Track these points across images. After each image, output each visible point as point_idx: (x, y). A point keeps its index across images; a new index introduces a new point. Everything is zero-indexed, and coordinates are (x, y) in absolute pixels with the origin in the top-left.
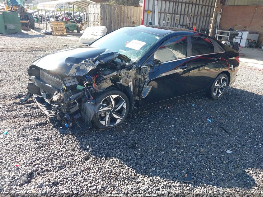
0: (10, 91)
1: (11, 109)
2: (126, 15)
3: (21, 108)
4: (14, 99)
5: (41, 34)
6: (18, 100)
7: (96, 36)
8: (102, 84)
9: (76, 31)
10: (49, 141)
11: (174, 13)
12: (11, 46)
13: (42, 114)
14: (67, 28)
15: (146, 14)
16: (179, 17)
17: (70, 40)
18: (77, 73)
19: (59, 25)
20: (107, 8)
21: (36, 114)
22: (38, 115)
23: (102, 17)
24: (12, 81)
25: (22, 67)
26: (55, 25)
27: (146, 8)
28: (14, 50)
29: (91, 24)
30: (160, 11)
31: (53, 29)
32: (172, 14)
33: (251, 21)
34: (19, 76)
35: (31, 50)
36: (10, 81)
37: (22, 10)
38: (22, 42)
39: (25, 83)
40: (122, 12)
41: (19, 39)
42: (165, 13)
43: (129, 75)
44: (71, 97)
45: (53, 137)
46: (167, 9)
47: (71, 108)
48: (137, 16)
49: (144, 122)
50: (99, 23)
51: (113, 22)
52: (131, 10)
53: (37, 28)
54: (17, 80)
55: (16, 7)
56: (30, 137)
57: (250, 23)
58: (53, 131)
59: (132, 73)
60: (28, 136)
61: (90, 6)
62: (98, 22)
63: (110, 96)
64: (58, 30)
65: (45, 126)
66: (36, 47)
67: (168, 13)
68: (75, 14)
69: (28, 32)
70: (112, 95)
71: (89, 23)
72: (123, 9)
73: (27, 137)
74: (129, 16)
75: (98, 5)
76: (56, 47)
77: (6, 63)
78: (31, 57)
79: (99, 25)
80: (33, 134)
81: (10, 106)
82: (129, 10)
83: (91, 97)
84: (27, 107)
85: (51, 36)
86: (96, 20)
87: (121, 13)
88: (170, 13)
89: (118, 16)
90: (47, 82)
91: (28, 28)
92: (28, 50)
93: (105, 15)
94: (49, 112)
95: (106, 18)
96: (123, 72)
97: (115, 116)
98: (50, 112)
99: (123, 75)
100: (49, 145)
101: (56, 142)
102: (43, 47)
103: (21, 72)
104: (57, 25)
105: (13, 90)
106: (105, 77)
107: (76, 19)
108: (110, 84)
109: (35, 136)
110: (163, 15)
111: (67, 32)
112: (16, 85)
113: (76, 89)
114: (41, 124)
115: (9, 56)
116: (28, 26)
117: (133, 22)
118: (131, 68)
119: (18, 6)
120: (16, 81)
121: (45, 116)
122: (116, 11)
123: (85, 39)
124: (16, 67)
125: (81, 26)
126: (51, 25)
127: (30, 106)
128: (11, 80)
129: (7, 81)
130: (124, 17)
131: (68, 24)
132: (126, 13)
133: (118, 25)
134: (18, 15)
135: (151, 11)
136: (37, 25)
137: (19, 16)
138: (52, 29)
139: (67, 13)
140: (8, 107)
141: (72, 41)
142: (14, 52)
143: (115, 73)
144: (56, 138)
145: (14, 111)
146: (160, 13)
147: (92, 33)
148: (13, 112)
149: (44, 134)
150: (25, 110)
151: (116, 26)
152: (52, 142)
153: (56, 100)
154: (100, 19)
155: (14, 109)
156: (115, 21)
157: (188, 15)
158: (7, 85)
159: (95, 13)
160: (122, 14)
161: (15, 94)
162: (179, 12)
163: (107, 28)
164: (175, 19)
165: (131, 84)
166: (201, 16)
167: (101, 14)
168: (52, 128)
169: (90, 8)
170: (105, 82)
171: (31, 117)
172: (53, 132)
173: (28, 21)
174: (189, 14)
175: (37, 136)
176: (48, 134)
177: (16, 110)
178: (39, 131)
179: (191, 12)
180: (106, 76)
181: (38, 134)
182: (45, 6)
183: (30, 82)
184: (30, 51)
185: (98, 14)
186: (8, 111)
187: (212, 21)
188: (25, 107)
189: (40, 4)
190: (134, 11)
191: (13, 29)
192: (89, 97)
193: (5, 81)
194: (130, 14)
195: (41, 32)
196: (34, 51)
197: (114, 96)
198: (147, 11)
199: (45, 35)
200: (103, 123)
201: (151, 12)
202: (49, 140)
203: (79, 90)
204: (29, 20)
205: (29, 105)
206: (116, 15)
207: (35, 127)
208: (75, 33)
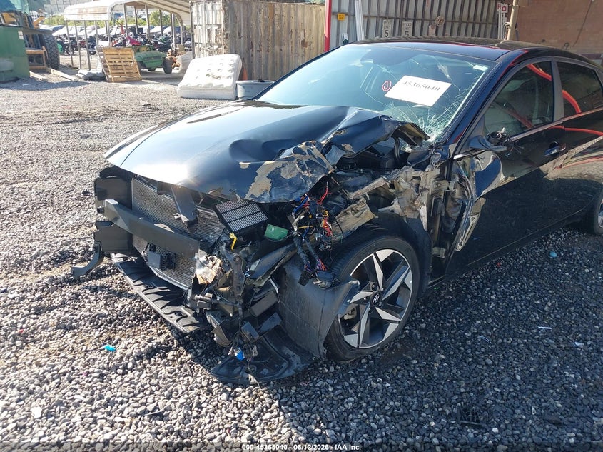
0: (31, 241)
1: (45, 302)
2: (286, 26)
3: (76, 297)
4: (50, 266)
5: (80, 80)
6: (64, 271)
7: (217, 78)
8: (343, 218)
9: (161, 70)
10: (198, 417)
11: (398, 16)
12: (11, 111)
13: (145, 313)
14: (141, 64)
15: (334, 22)
16: (411, 27)
17: (153, 90)
18: (273, 192)
19: (121, 56)
20: (239, 10)
21: (129, 315)
22: (134, 320)
23: (228, 32)
24: (33, 207)
25: (50, 168)
26: (113, 56)
27: (335, 8)
28: (19, 120)
29: (200, 49)
30: (366, 13)
31: (107, 67)
32: (396, 19)
33: (582, 29)
34: (49, 191)
35: (62, 119)
36: (25, 209)
37: (27, 23)
38: (35, 101)
39: (70, 213)
40: (277, 17)
41: (26, 93)
42: (379, 17)
43: (422, 184)
44: (253, 267)
45: (203, 399)
46: (383, 8)
47: (254, 303)
48: (311, 26)
49: (454, 321)
50: (222, 48)
51: (254, 43)
52: (296, 14)
53: (65, 66)
54: (46, 204)
55: (12, 16)
56: (130, 409)
57: (579, 35)
58: (196, 377)
59: (429, 176)
60: (122, 403)
61: (198, 7)
62: (220, 46)
63: (373, 254)
64: (119, 67)
65: (165, 357)
66: (75, 111)
67: (386, 18)
68: (151, 31)
69: (46, 77)
70: (377, 253)
71: (196, 49)
72: (277, 12)
73: (121, 407)
74: (293, 27)
75: (217, 3)
76: (125, 110)
77: (6, 158)
78: (67, 138)
79: (221, 53)
80: (136, 391)
81: (42, 290)
82: (292, 12)
83: (320, 265)
84: (95, 290)
85: (103, 83)
86: (213, 40)
87: (274, 22)
88: (389, 18)
89: (267, 27)
90: (159, 217)
91: (45, 67)
92: (57, 121)
93: (235, 27)
94: (176, 313)
95: (239, 35)
96: (405, 176)
97: (384, 315)
98: (178, 313)
99: (404, 185)
100: (200, 435)
101: (219, 421)
102: (92, 111)
103: (50, 180)
104: (115, 57)
105: (41, 236)
106: (352, 195)
107: (156, 42)
108: (367, 215)
109: (144, 400)
110: (373, 22)
111: (142, 73)
112: (45, 222)
113: (265, 238)
114: (152, 353)
115: (11, 136)
116: (45, 64)
117: (303, 41)
118: (428, 162)
119: (16, 12)
120: (42, 210)
121: (155, 319)
122: (260, 16)
123: (190, 88)
124: (34, 168)
125: (173, 57)
126: (102, 57)
127: (102, 288)
128: (30, 207)
129: (19, 210)
130: (281, 31)
131: (141, 54)
132: (285, 20)
133: (268, 51)
134: (18, 36)
135: (346, 14)
136: (64, 60)
137: (22, 38)
138: (105, 66)
139: (133, 30)
140: (37, 295)
141: (158, 92)
142: (21, 128)
143: (380, 182)
144: (214, 403)
145: (56, 307)
146: (367, 18)
147: (208, 73)
148: (55, 311)
149: (172, 392)
150: (89, 302)
151: (263, 52)
152: (207, 420)
153: (210, 281)
154: (223, 37)
155: (57, 301)
156: (261, 42)
157: (431, 21)
158: (19, 223)
159: (211, 23)
160: (277, 23)
161: (47, 249)
162: (411, 15)
163: (243, 59)
164: (403, 32)
165: (423, 211)
166: (461, 22)
167: (226, 26)
168: (192, 364)
169: (198, 11)
170: (352, 210)
171: (114, 327)
172: (198, 380)
173: (42, 51)
174: (433, 18)
175: (150, 400)
176: (184, 388)
177: (63, 304)
178: (153, 381)
179: (439, 14)
180: (355, 193)
181: (152, 392)
182: (84, 11)
183: (102, 217)
184: (62, 122)
185: (219, 26)
186: (39, 311)
187: (509, 30)
188: (88, 291)
189: (70, 7)
190: (303, 16)
191: (8, 71)
192: (313, 263)
193: (14, 209)
194: (296, 23)
195: (79, 75)
196: (71, 122)
197: (383, 254)
198: (336, 14)
199: (88, 81)
200: (352, 340)
201: (347, 17)
202: (195, 414)
203: (273, 240)
204: (46, 47)
205: (98, 283)
206: (261, 26)
207: (134, 364)
208: (159, 73)
